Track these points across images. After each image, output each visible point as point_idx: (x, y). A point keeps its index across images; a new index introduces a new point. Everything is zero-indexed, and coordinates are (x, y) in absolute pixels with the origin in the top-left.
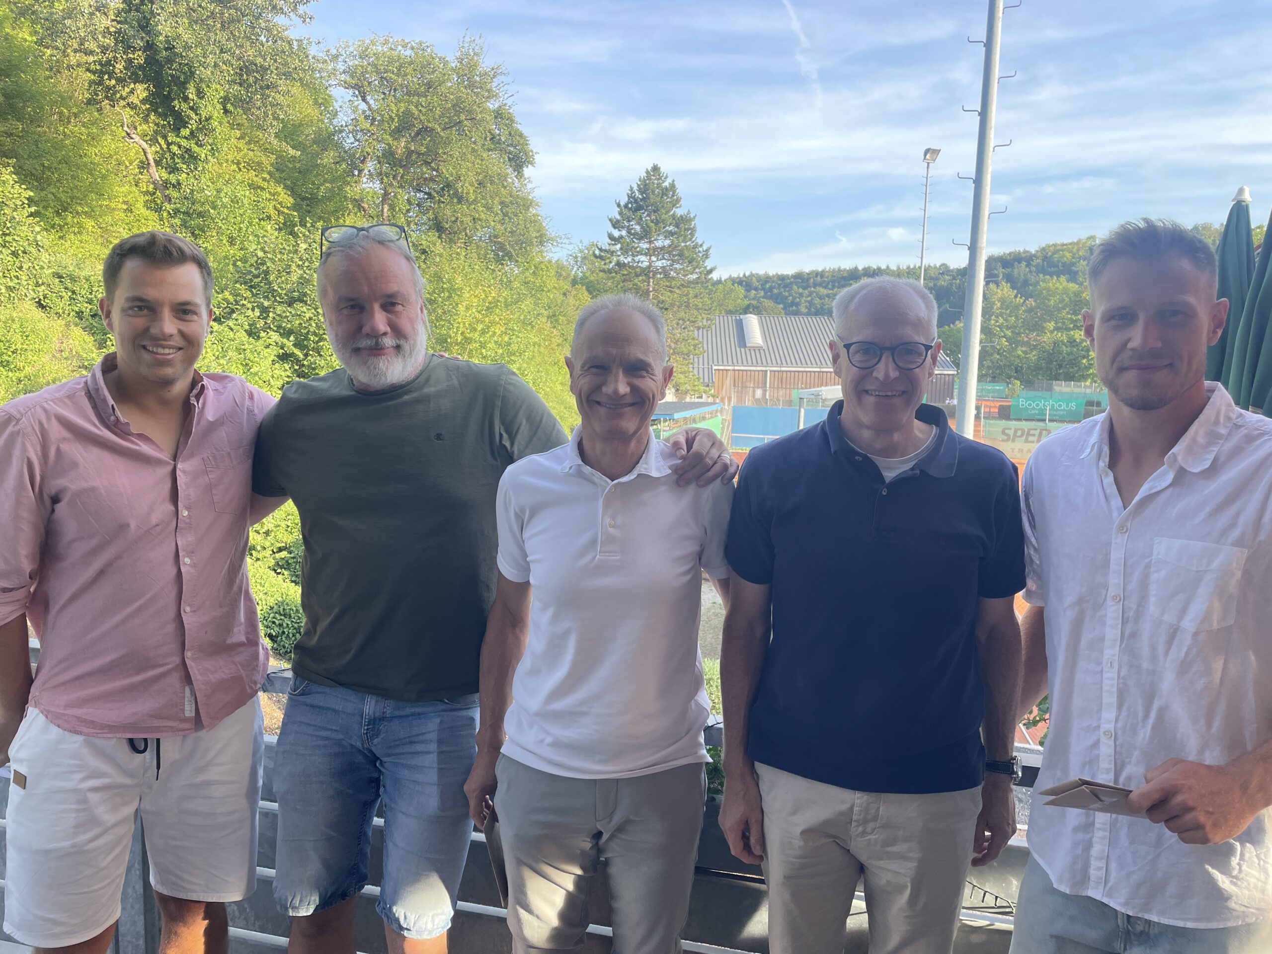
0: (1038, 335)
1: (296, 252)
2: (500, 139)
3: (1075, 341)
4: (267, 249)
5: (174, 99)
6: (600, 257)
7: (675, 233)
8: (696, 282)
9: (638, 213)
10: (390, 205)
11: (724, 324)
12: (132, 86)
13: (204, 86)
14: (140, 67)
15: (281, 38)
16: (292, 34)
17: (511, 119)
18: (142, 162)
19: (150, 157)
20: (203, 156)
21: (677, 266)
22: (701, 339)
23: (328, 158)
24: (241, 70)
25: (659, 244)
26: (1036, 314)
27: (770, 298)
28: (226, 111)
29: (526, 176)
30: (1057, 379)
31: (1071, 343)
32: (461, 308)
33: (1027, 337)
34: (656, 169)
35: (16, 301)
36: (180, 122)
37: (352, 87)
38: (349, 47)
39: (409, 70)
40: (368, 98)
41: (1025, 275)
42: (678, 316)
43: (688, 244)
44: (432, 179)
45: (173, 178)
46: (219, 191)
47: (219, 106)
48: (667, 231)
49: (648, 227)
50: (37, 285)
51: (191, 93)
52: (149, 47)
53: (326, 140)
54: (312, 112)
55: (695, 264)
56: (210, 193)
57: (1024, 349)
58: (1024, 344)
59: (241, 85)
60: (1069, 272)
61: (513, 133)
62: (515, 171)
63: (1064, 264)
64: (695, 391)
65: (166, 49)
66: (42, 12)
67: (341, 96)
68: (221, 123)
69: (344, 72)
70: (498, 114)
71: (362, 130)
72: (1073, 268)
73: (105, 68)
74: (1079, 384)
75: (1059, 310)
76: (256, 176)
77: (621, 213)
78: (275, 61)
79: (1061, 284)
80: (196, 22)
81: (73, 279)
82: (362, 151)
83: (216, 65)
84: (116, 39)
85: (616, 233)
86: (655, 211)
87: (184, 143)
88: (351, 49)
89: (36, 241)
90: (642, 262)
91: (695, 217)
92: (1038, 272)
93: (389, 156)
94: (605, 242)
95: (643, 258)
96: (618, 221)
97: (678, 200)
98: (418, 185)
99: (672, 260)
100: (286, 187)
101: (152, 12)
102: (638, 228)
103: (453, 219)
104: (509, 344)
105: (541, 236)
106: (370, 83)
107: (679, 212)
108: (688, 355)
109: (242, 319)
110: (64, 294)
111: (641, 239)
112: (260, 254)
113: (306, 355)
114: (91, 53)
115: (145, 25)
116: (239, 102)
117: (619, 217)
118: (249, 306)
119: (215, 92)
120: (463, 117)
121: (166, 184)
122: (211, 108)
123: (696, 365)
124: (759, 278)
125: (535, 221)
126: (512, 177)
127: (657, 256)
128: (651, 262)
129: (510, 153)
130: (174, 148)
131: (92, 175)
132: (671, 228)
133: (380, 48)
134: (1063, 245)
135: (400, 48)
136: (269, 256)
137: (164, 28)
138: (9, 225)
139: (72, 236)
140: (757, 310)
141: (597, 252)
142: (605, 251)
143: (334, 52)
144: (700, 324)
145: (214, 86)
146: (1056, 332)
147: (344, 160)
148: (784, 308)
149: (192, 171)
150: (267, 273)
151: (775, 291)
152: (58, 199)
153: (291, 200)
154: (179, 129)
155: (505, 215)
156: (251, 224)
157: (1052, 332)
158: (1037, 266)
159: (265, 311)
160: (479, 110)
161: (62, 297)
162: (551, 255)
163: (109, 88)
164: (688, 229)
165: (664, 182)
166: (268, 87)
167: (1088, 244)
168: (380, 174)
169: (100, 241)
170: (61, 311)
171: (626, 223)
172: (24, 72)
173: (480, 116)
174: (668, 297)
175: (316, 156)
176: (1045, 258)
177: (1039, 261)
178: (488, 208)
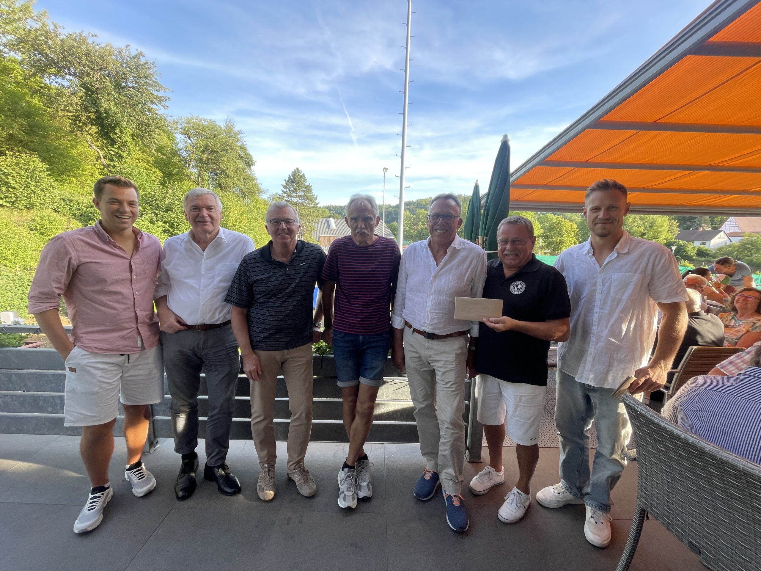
0: (417, 226)
1: (167, 193)
2: (242, 156)
4: (155, 191)
5: (110, 133)
7: (305, 191)
8: (313, 207)
9: (292, 184)
10: (201, 177)
11: (323, 221)
12: (90, 126)
13: (123, 129)
14: (94, 119)
15: (155, 113)
16: (159, 112)
17: (246, 149)
18: (98, 157)
19: (101, 155)
20: (125, 156)
21: (307, 202)
22: (315, 226)
23: (176, 160)
24: (139, 124)
25: (300, 194)
26: (416, 220)
27: (337, 213)
28: (133, 139)
29: (252, 169)
32: (231, 214)
33: (414, 227)
34: (298, 169)
35: (44, 209)
36: (113, 142)
37: (185, 134)
38: (182, 119)
39: (207, 129)
40: (191, 138)
41: (413, 208)
42: (308, 218)
43: (310, 194)
44: (217, 169)
45: (112, 164)
46: (133, 169)
47: (130, 137)
48: (302, 190)
49: (296, 188)
50: (53, 203)
51: (118, 131)
52: (97, 112)
53: (174, 153)
54: (169, 142)
55: (312, 201)
56: (129, 170)
58: (413, 229)
59: (139, 130)
60: (424, 207)
61: (247, 154)
62: (248, 167)
63: (423, 205)
65: (105, 113)
66: (45, 93)
67: (179, 137)
68: (131, 144)
69: (181, 128)
70: (241, 147)
71: (189, 150)
73: (78, 118)
76: (147, 165)
77: (286, 183)
78: (153, 122)
79: (423, 211)
80: (118, 104)
81: (70, 201)
82: (190, 158)
83: (128, 121)
84: (81, 107)
85: (285, 190)
86: (298, 183)
87: (116, 150)
88: (183, 120)
89: (52, 185)
91: (312, 186)
92: (416, 208)
93: (200, 160)
94: (280, 193)
95: (295, 199)
96: (285, 186)
97: (306, 180)
98: (212, 171)
99: (305, 200)
100: (159, 169)
101: (98, 98)
102: (292, 189)
103: (226, 183)
104: (249, 227)
105: (258, 190)
106: (191, 133)
107: (306, 184)
108: (311, 231)
109: (147, 217)
110: (66, 206)
111: (293, 192)
112: (153, 193)
113: (174, 230)
114: (70, 112)
115: (95, 103)
116: (138, 136)
117: (285, 185)
118: (150, 212)
119: (128, 132)
120: (228, 147)
121: (109, 166)
122: (127, 137)
123: (314, 235)
124: (333, 207)
125: (256, 185)
126: (247, 169)
127: (299, 198)
128: (297, 200)
129: (246, 161)
130: (112, 152)
131: (73, 160)
132: (304, 189)
133: (195, 121)
135: (203, 121)
136: (157, 194)
137: (104, 105)
138: (38, 178)
139: (67, 185)
140: (333, 217)
141: (278, 196)
142: (281, 196)
143: (176, 120)
144: (315, 221)
145: (128, 129)
147: (182, 161)
148: (342, 217)
149: (120, 161)
150: (156, 200)
151: (339, 211)
152: (58, 170)
153: (162, 174)
154: (113, 145)
155: (245, 182)
156: (147, 182)
157: (420, 225)
159: (156, 214)
160: (234, 145)
161: (65, 208)
162: (262, 196)
163: (79, 127)
164: (310, 190)
165: (300, 173)
166: (151, 131)
168: (197, 166)
169: (79, 187)
170: (65, 213)
171: (288, 187)
172: (37, 117)
173: (234, 147)
174: (303, 212)
175: (171, 158)
176: (418, 203)
177: (416, 204)
178: (238, 180)
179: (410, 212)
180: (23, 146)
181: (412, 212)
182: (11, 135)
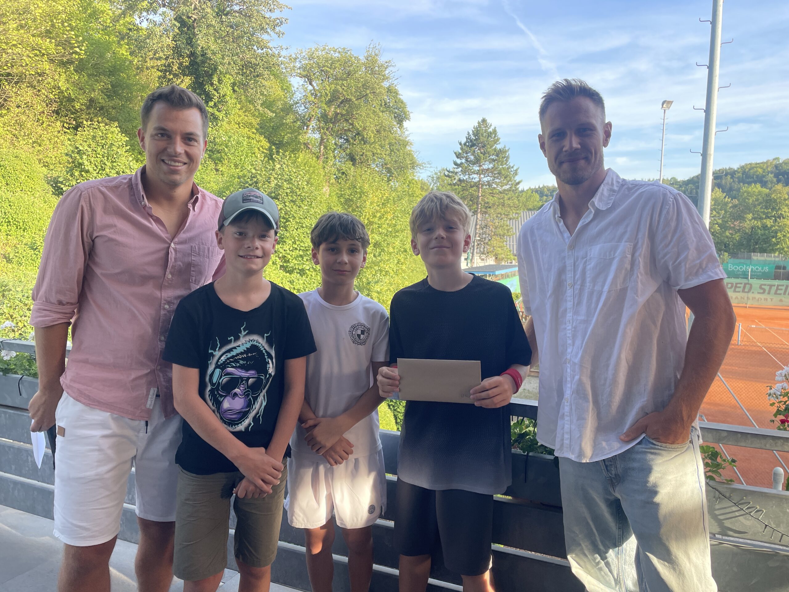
0: (740, 223)
1: (273, 170)
2: (389, 105)
3: (767, 226)
4: (257, 168)
5: (205, 85)
6: (448, 176)
7: (496, 160)
8: (509, 190)
9: (473, 148)
10: (324, 146)
12: (182, 78)
13: (222, 76)
14: (187, 67)
15: (265, 47)
16: (271, 44)
17: (397, 93)
20: (221, 117)
21: (497, 180)
22: (511, 226)
23: (289, 119)
24: (243, 67)
25: (485, 167)
26: (739, 209)
28: (234, 91)
29: (405, 127)
30: (754, 252)
31: (764, 227)
33: (733, 224)
34: (484, 121)
36: (208, 98)
37: (304, 77)
38: (302, 53)
39: (337, 65)
40: (313, 83)
41: (730, 184)
42: (497, 212)
43: (504, 166)
44: (349, 130)
46: (230, 137)
47: (230, 88)
48: (491, 159)
49: (479, 156)
51: (215, 80)
52: (192, 55)
53: (288, 109)
54: (280, 93)
55: (508, 179)
56: (225, 138)
57: (731, 232)
58: (731, 228)
59: (242, 75)
60: (761, 181)
61: (397, 101)
62: (398, 124)
63: (757, 176)
64: (508, 259)
65: (202, 55)
66: (134, 37)
68: (231, 98)
69: (300, 68)
70: (389, 90)
71: (309, 102)
72: (764, 179)
73: (168, 68)
74: (770, 255)
75: (755, 206)
76: (249, 131)
77: (462, 149)
78: (262, 60)
79: (757, 188)
80: (219, 39)
82: (309, 114)
83: (229, 64)
84: (174, 51)
85: (459, 161)
86: (483, 147)
88: (304, 54)
89: (130, 166)
90: (475, 178)
91: (508, 150)
92: (739, 182)
93: (324, 117)
94: (451, 167)
95: (475, 176)
96: (460, 154)
97: (498, 140)
98: (341, 134)
99: (494, 177)
100: (265, 137)
101: (194, 34)
102: (472, 157)
103: (361, 153)
104: (395, 225)
105: (413, 163)
106: (314, 74)
107: (499, 147)
108: (503, 236)
111: (474, 164)
112: (254, 171)
114: (160, 59)
115: (190, 42)
116: (241, 85)
117: (460, 151)
119: (228, 80)
120: (368, 92)
122: (226, 90)
123: (508, 243)
124: (548, 189)
125: (409, 154)
126: (396, 128)
127: (484, 174)
128: (480, 178)
129: (395, 113)
132: (494, 157)
133: (320, 53)
134: (757, 164)
135: (332, 52)
136: (259, 172)
137: (201, 43)
141: (447, 173)
142: (452, 172)
143: (294, 56)
144: (511, 216)
145: (228, 76)
146: (753, 220)
147: (298, 120)
149: (215, 126)
150: (257, 182)
153: (268, 145)
155: (391, 151)
156: (247, 156)
157: (750, 220)
158: (738, 178)
160: (378, 87)
162: (419, 174)
163: (169, 80)
164: (504, 157)
165: (489, 128)
166: (258, 76)
167: (774, 162)
168: (319, 128)
171: (465, 155)
172: (122, 72)
173: (378, 90)
174: (491, 200)
175: (283, 118)
176: (744, 173)
177: (740, 174)
178: (382, 147)
179: (723, 192)
180: (103, 115)
181: (729, 191)
182: (91, 101)
